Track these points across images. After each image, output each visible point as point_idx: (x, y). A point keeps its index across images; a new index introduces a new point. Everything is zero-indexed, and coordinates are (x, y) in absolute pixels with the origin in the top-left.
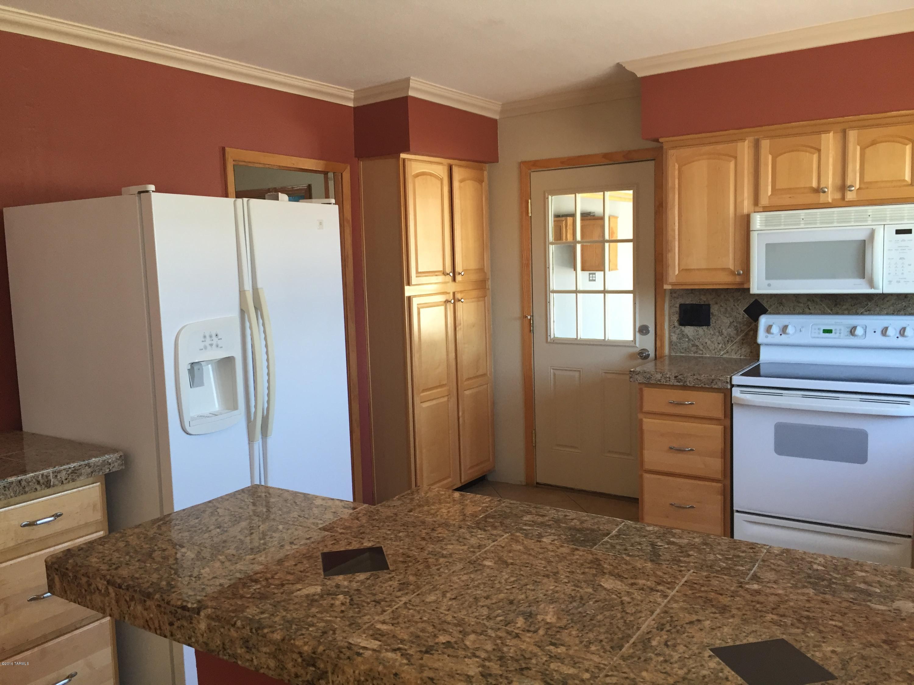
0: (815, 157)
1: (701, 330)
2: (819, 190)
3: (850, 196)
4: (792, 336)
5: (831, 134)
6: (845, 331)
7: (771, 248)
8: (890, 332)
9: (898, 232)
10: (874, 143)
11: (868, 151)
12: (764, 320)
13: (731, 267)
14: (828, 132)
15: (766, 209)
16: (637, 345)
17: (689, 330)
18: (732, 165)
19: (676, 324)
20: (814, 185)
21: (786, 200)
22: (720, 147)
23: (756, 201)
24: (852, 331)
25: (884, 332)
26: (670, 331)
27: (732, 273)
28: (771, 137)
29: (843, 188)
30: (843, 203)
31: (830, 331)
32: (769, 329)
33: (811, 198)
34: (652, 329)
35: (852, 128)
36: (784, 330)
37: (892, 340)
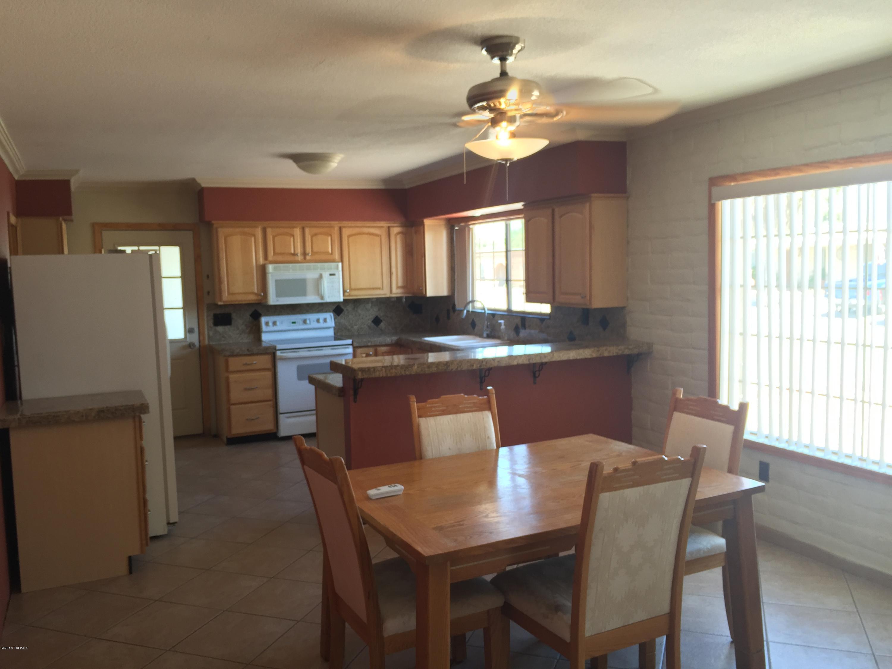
0: (292, 239)
1: (227, 328)
2: (294, 254)
3: (308, 258)
4: (279, 327)
5: (298, 229)
6: (301, 322)
7: (277, 281)
8: (321, 321)
9: (331, 275)
10: (316, 234)
11: (314, 238)
12: (263, 320)
13: (256, 291)
14: (296, 227)
15: (271, 263)
16: (188, 340)
17: (220, 329)
18: (253, 239)
19: (212, 325)
20: (292, 251)
21: (280, 258)
22: (246, 230)
23: (266, 257)
24: (305, 322)
25: (318, 321)
26: (208, 330)
27: (256, 294)
28: (272, 227)
29: (305, 254)
30: (305, 260)
31: (294, 323)
32: (267, 324)
33: (291, 258)
34: (196, 330)
35: (307, 227)
36: (274, 323)
37: (322, 324)
